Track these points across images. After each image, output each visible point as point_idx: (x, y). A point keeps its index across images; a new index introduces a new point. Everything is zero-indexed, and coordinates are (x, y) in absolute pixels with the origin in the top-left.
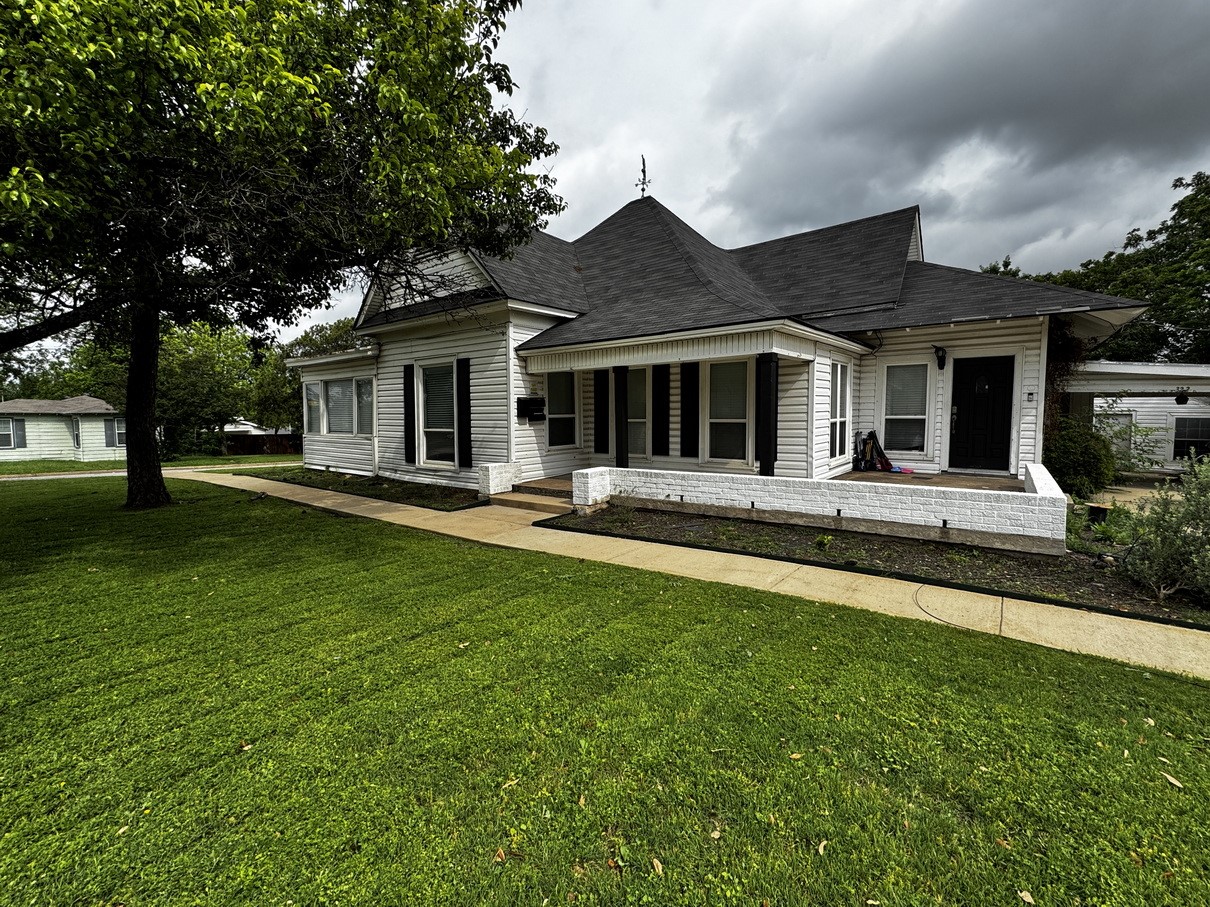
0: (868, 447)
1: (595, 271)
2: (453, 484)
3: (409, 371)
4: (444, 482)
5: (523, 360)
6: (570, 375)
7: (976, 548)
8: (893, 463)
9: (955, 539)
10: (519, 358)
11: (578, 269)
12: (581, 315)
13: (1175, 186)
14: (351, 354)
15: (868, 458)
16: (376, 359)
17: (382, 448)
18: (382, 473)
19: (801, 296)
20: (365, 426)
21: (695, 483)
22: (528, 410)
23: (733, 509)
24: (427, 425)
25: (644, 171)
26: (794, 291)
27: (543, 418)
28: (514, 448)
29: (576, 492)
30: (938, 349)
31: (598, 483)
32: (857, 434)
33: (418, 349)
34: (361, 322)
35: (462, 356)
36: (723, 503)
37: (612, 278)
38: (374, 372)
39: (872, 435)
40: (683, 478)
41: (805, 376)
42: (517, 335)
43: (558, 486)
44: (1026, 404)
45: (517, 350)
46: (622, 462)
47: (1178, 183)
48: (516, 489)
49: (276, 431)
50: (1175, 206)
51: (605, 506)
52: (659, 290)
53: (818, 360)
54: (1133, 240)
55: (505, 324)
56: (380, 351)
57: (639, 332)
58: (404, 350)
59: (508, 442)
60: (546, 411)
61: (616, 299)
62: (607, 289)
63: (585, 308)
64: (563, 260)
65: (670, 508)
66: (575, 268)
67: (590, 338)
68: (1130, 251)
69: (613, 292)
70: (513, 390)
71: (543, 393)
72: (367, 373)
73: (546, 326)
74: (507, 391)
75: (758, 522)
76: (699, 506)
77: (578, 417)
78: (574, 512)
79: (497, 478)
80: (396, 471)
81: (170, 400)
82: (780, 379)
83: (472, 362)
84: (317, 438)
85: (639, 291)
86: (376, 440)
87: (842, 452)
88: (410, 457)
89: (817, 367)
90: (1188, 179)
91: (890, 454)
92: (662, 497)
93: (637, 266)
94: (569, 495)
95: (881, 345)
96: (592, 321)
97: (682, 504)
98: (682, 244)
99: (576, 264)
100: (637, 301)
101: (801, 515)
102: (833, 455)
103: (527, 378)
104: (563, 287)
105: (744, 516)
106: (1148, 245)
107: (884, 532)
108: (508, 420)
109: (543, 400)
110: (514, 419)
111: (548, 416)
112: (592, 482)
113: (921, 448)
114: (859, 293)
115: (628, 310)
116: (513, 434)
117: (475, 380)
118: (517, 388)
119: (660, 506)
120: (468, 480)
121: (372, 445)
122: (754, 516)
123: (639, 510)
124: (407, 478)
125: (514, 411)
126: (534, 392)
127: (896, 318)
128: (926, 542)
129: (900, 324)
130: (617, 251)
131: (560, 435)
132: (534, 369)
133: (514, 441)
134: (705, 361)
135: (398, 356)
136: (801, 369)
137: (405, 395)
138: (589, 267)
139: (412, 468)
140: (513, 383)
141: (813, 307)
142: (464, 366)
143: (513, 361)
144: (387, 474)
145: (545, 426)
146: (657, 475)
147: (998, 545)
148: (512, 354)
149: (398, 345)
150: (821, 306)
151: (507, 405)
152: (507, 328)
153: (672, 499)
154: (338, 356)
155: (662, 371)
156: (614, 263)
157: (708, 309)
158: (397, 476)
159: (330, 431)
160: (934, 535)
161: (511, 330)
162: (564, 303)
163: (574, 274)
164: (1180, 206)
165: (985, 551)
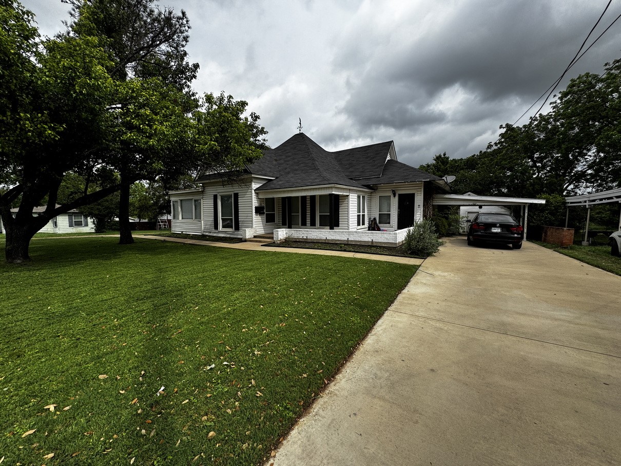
0: (373, 223)
1: (282, 161)
2: (232, 236)
3: (215, 197)
4: (229, 236)
5: (257, 194)
6: (273, 199)
7: (379, 246)
8: (381, 228)
9: (375, 244)
10: (255, 193)
11: (276, 160)
12: (277, 178)
13: (500, 128)
14: (193, 190)
15: (373, 226)
16: (203, 192)
17: (205, 225)
18: (204, 233)
19: (353, 171)
20: (198, 217)
21: (310, 232)
22: (259, 210)
23: (321, 239)
24: (222, 216)
25: (300, 123)
26: (351, 169)
27: (264, 213)
28: (254, 223)
29: (275, 236)
30: (393, 191)
31: (282, 234)
32: (370, 219)
33: (219, 189)
34: (197, 178)
35: (235, 192)
36: (318, 238)
37: (288, 165)
38: (202, 197)
39: (375, 219)
40: (307, 231)
41: (347, 200)
42: (255, 186)
43: (270, 236)
44: (418, 209)
45: (255, 190)
46: (290, 227)
47: (501, 127)
48: (255, 237)
49: (140, 220)
50: (500, 135)
51: (284, 241)
52: (303, 170)
53: (351, 194)
54: (490, 146)
55: (251, 182)
56: (204, 189)
57: (294, 186)
58: (212, 189)
59: (252, 221)
60: (265, 211)
61: (289, 173)
62: (286, 168)
63: (278, 176)
64: (271, 157)
65: (303, 240)
66: (275, 160)
67: (279, 187)
68: (489, 150)
69: (288, 170)
70: (254, 204)
71: (264, 205)
72: (199, 197)
73: (264, 182)
74: (252, 204)
75: (327, 243)
76: (312, 239)
77: (276, 213)
78: (274, 242)
79: (249, 233)
80: (210, 233)
81: (102, 206)
82: (340, 201)
83: (239, 194)
84: (178, 221)
85: (297, 170)
86: (202, 221)
87: (363, 224)
88: (216, 227)
89: (350, 197)
90: (504, 126)
91: (380, 225)
92: (301, 237)
93: (296, 160)
94: (272, 238)
95: (377, 189)
96: (281, 181)
97: (307, 239)
98: (311, 154)
99: (275, 158)
100: (295, 174)
101: (339, 240)
102: (359, 225)
103: (258, 200)
104: (270, 168)
105: (324, 241)
106: (495, 147)
107: (359, 244)
108: (252, 214)
109: (264, 207)
110: (254, 213)
111: (265, 213)
112: (280, 233)
113: (389, 223)
114: (370, 171)
115: (292, 177)
116: (254, 218)
117: (240, 200)
118: (255, 203)
119: (301, 240)
120: (238, 235)
121: (201, 223)
122: (327, 241)
123: (294, 242)
124: (215, 235)
125: (254, 211)
126: (261, 204)
127: (379, 181)
128: (368, 246)
129: (380, 183)
130: (290, 154)
131: (270, 219)
132: (261, 197)
133: (254, 221)
134: (317, 195)
135: (211, 191)
136: (345, 198)
137: (214, 205)
138: (280, 160)
139: (216, 231)
140: (254, 201)
141: (356, 176)
142: (236, 195)
143: (254, 194)
144: (207, 234)
145: (265, 216)
146: (300, 231)
147: (383, 245)
148: (253, 192)
149: (211, 187)
150: (358, 175)
151: (252, 209)
152: (251, 183)
153: (304, 238)
154: (187, 191)
155: (304, 198)
156: (289, 158)
157: (316, 179)
158: (211, 234)
159: (182, 218)
160: (370, 244)
161: (253, 183)
162: (271, 174)
163: (275, 162)
164: (502, 135)
165: (380, 247)
